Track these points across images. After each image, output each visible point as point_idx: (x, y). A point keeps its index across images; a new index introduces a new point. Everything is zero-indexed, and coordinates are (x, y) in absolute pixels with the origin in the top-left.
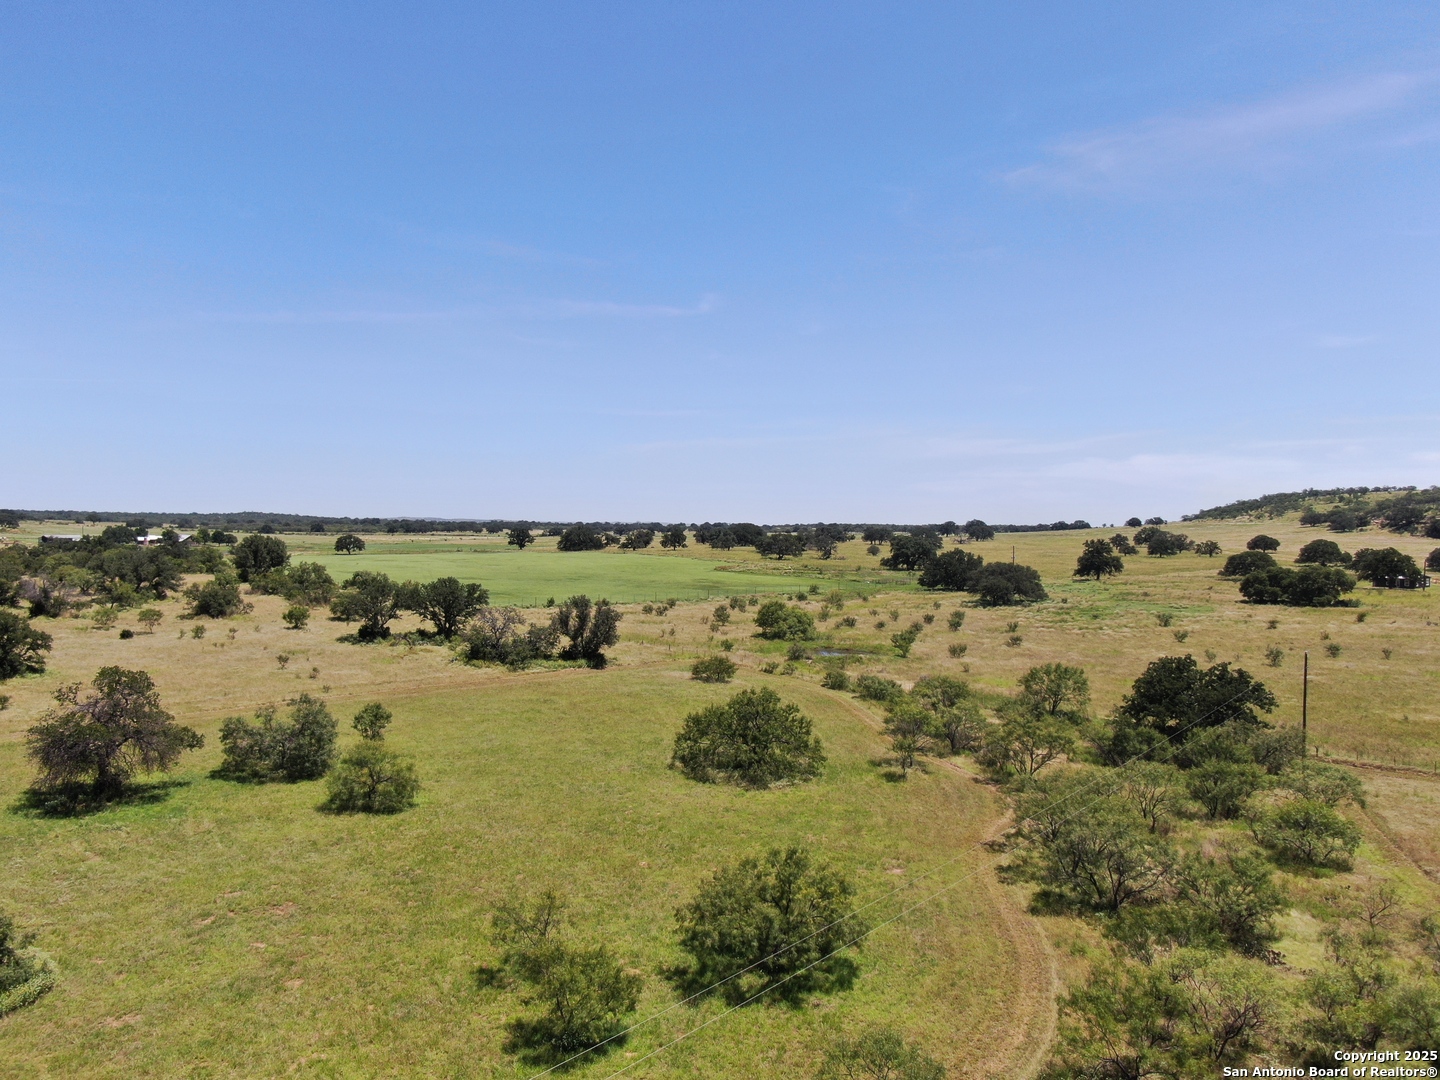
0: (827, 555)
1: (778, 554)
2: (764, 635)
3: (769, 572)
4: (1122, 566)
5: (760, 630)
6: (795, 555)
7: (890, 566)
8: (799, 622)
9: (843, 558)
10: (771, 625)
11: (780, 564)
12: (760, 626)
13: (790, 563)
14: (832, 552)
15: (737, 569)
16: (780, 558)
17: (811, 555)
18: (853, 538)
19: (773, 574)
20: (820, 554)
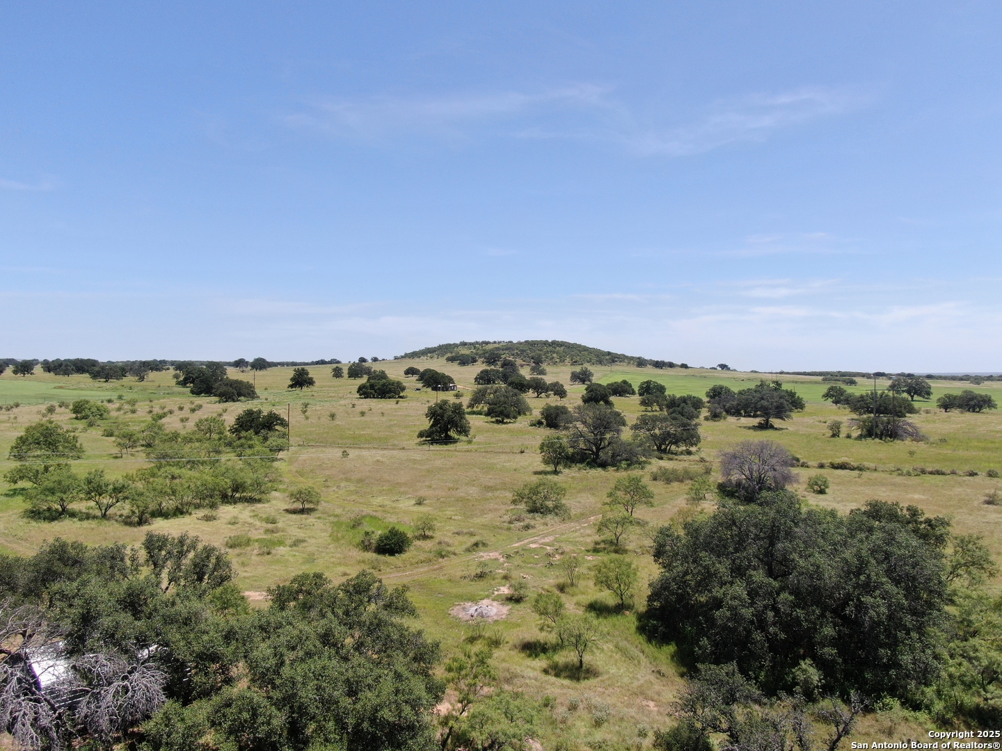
0: (142, 379)
1: (105, 378)
2: (77, 418)
3: (94, 389)
4: (314, 382)
5: (74, 416)
6: (117, 379)
7: (182, 385)
8: (98, 410)
9: (153, 381)
10: (81, 413)
11: (105, 384)
12: (74, 413)
13: (114, 383)
14: (145, 377)
15: (72, 387)
16: (106, 381)
17: (130, 379)
18: (168, 369)
19: (97, 391)
20: (137, 378)
